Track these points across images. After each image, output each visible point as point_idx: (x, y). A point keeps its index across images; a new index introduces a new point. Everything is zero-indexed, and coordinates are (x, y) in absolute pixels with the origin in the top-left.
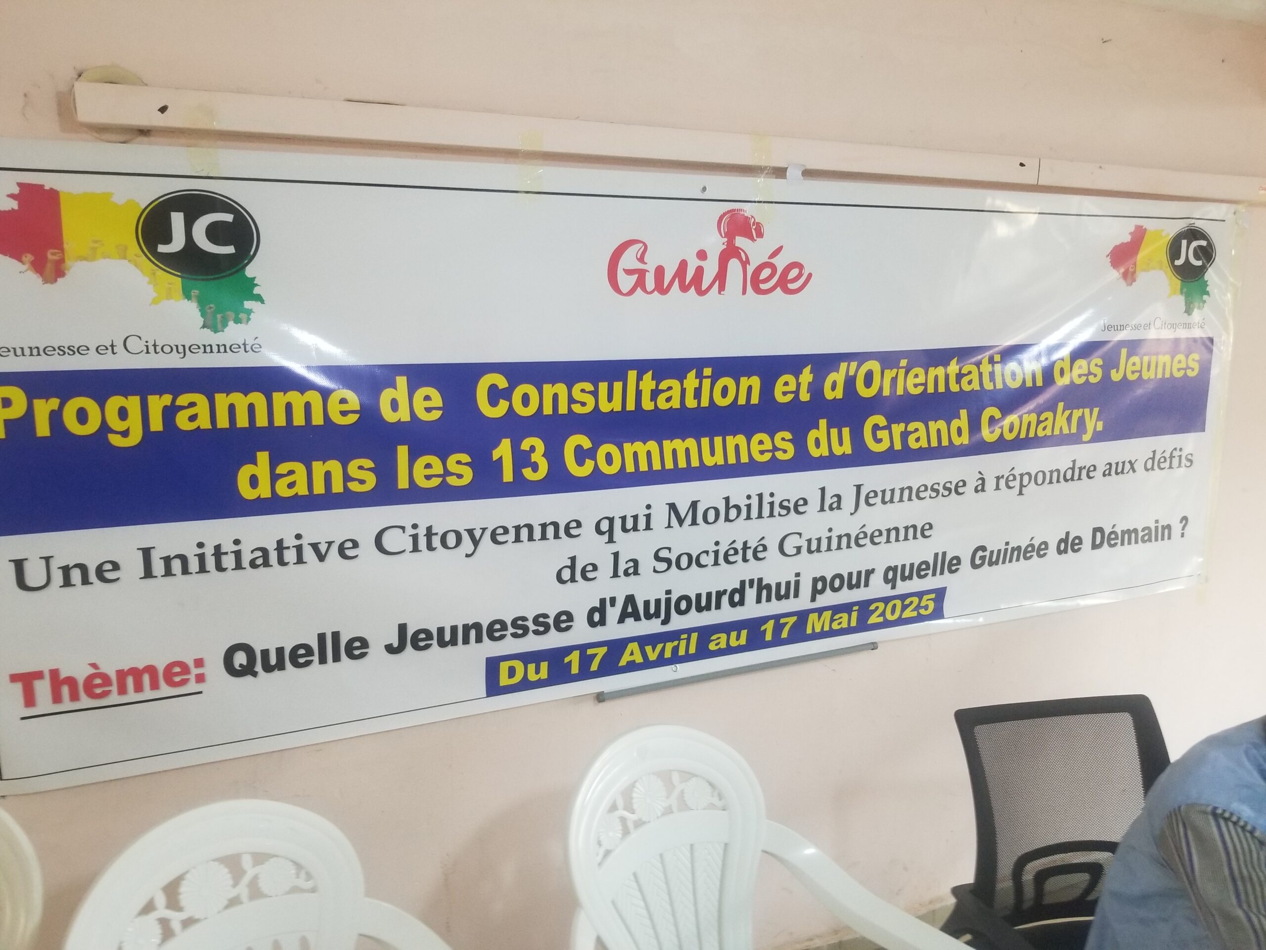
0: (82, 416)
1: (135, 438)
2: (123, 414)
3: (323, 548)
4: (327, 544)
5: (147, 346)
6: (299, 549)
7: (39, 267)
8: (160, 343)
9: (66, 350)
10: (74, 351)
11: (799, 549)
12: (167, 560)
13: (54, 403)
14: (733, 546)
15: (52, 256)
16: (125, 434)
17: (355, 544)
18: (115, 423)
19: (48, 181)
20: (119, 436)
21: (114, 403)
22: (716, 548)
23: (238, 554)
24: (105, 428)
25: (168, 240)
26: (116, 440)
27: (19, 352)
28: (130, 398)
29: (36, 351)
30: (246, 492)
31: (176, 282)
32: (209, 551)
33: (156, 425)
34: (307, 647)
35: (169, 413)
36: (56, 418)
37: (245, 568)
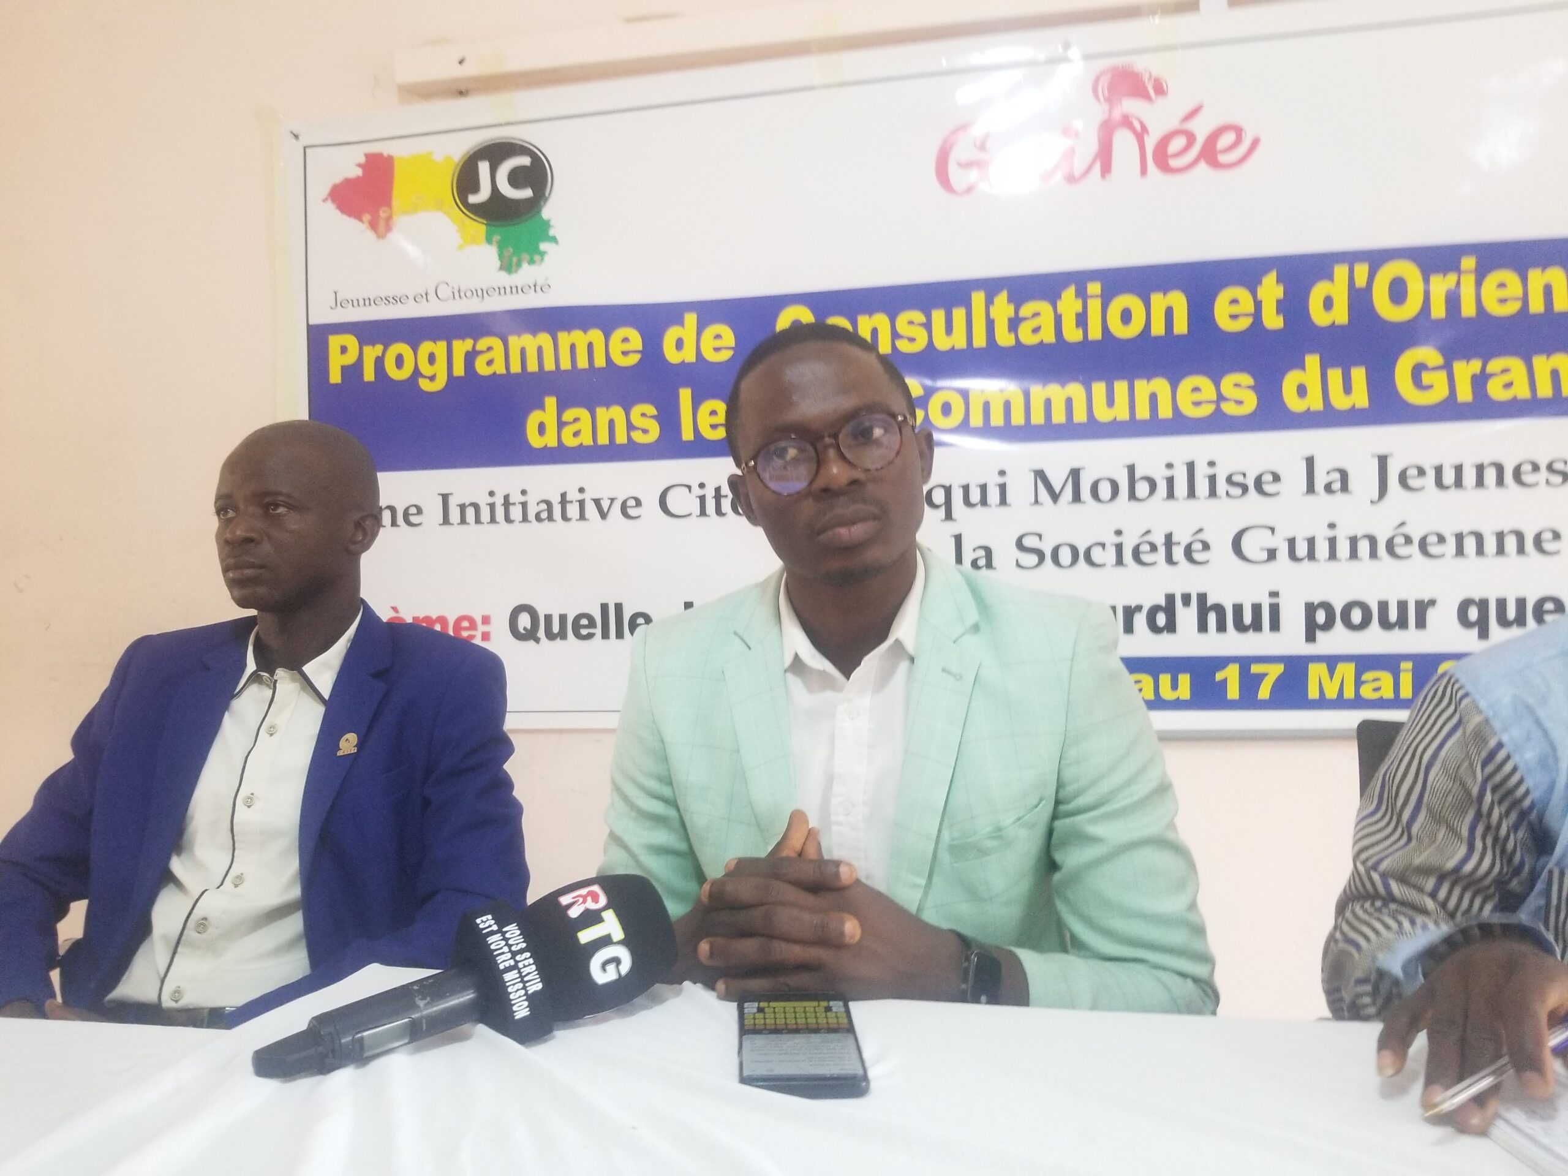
0: (399, 361)
1: (440, 384)
2: (432, 359)
3: (605, 505)
4: (610, 501)
5: (453, 293)
6: (582, 503)
7: (373, 226)
8: (463, 289)
9: (391, 300)
10: (397, 300)
11: (1272, 554)
12: (463, 508)
13: (379, 349)
14: (1149, 538)
15: (383, 214)
16: (432, 378)
17: (638, 503)
18: (425, 369)
19: (385, 149)
20: (428, 381)
21: (426, 347)
22: (1117, 540)
23: (524, 505)
24: (417, 373)
25: (476, 189)
26: (425, 385)
27: (355, 303)
28: (438, 343)
29: (368, 302)
30: (535, 440)
31: (479, 228)
32: (499, 500)
33: (459, 370)
34: (589, 617)
35: (470, 357)
36: (379, 362)
37: (531, 522)
